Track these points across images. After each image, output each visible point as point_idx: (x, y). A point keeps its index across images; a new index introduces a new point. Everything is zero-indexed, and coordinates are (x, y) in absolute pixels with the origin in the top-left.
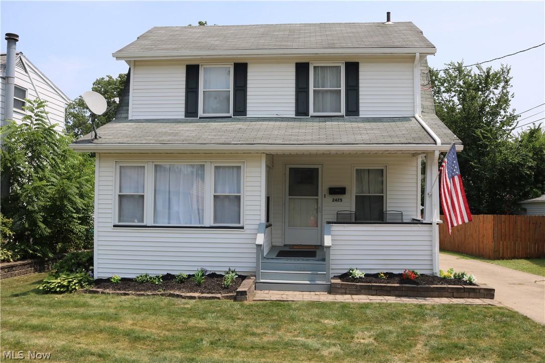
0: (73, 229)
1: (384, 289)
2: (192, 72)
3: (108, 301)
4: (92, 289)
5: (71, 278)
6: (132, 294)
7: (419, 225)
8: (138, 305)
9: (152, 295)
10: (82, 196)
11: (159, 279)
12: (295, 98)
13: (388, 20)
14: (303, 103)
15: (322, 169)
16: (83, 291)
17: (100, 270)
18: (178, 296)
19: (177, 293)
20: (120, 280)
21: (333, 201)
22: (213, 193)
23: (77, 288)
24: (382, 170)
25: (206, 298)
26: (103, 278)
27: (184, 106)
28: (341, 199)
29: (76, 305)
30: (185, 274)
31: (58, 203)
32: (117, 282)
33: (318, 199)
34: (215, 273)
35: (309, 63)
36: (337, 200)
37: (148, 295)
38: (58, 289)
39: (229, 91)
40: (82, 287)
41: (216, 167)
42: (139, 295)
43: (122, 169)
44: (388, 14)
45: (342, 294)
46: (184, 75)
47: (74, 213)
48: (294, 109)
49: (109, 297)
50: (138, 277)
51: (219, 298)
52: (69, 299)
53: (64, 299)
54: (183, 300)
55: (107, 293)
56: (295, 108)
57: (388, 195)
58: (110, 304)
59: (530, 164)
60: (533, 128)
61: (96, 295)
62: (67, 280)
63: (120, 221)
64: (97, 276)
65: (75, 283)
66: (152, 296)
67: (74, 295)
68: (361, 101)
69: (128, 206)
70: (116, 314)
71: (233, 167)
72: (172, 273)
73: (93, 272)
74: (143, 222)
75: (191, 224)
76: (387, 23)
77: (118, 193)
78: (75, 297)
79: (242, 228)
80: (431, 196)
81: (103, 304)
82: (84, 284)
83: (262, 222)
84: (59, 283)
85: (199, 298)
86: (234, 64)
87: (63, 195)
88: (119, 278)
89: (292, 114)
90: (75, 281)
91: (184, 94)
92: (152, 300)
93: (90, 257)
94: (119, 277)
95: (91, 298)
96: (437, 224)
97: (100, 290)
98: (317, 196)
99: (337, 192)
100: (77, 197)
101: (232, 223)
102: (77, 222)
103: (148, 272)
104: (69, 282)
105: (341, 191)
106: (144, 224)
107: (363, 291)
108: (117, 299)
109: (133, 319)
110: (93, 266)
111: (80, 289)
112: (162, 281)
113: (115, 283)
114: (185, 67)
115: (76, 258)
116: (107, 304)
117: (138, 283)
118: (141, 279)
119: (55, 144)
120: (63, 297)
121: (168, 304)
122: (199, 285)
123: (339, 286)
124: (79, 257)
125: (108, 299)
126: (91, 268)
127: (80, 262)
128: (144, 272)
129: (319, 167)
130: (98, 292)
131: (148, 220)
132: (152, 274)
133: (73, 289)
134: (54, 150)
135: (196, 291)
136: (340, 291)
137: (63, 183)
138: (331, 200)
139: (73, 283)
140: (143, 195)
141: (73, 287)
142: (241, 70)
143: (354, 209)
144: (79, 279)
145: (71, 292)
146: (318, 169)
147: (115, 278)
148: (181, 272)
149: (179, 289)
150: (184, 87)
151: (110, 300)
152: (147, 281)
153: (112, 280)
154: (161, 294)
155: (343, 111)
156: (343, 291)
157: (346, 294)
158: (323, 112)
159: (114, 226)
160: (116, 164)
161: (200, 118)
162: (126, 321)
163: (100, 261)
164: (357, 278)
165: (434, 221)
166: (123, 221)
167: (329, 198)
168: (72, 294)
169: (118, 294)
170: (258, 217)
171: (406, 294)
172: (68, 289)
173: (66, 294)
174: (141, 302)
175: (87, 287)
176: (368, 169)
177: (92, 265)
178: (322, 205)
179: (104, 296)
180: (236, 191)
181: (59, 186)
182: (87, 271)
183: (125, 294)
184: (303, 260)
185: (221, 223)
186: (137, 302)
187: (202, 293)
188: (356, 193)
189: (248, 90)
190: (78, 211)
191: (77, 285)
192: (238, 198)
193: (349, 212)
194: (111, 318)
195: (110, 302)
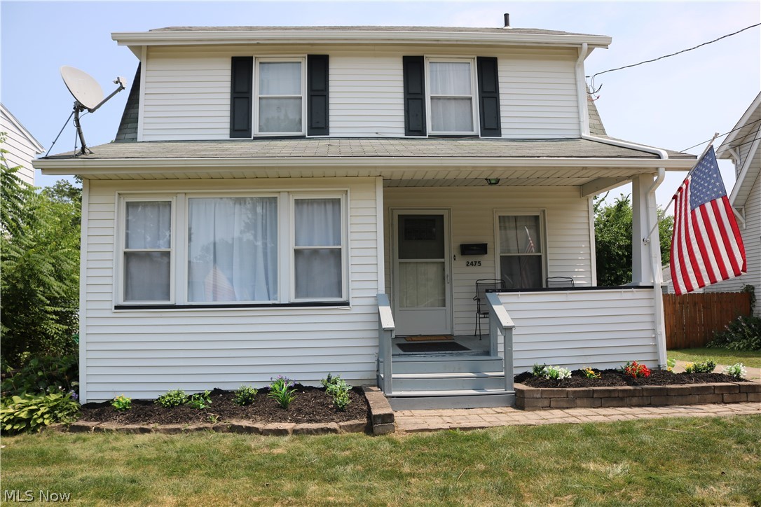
0: (46, 330)
1: (613, 395)
2: (242, 68)
3: (110, 446)
4: (76, 424)
5: (35, 405)
6: (157, 430)
7: (633, 289)
8: (175, 455)
9: (197, 429)
10: (60, 278)
11: (205, 399)
12: (403, 108)
13: (507, 23)
14: (417, 115)
15: (450, 216)
16: (58, 428)
17: (91, 388)
18: (249, 430)
19: (245, 423)
20: (129, 404)
21: (467, 265)
22: (293, 246)
23: (47, 422)
24: (537, 218)
25: (309, 432)
26: (97, 402)
27: (228, 120)
28: (479, 262)
29: (43, 459)
30: (252, 388)
31: (20, 286)
32: (125, 407)
33: (444, 263)
34: (300, 385)
35: (423, 57)
36: (474, 263)
37: (187, 431)
38: (9, 427)
39: (301, 98)
40: (57, 419)
41: (298, 202)
42: (169, 431)
43: (130, 209)
44: (506, 16)
45: (544, 408)
46: (229, 73)
47: (48, 305)
48: (402, 125)
49: (112, 437)
50: (163, 398)
51: (334, 431)
52: (30, 447)
53: (18, 447)
54: (263, 438)
55: (107, 430)
56: (404, 123)
57: (548, 255)
58: (115, 454)
59: (622, 243)
60: (621, 200)
61: (84, 435)
62: (26, 409)
63: (126, 298)
64: (84, 398)
65: (43, 414)
66: (196, 433)
67: (39, 436)
68: (502, 114)
69: (142, 272)
70: (133, 481)
71: (325, 202)
72: (224, 387)
73: (77, 392)
74: (169, 299)
75: (254, 300)
76: (506, 28)
77: (123, 249)
78: (41, 441)
79: (347, 304)
80: (648, 243)
81: (100, 455)
82: (60, 415)
83: (380, 293)
84: (12, 414)
85: (295, 432)
86: (308, 56)
87: (29, 273)
88: (128, 401)
89: (401, 132)
90: (43, 410)
91: (229, 102)
92: (199, 441)
93: (72, 365)
94: (128, 398)
95: (75, 442)
96: (662, 287)
97: (92, 424)
98: (443, 257)
99: (474, 250)
100: (52, 279)
101: (324, 296)
102: (52, 319)
103: (182, 388)
104: (32, 412)
105: (481, 249)
106: (171, 302)
107: (578, 402)
108: (126, 442)
109: (175, 491)
110: (78, 381)
111: (53, 425)
112: (210, 402)
113: (120, 409)
114: (229, 61)
115: (47, 368)
116: (108, 455)
117: (164, 407)
118: (169, 401)
119: (16, 197)
120: (17, 442)
121: (236, 447)
122: (284, 406)
123: (539, 396)
124: (51, 365)
125: (108, 442)
126: (74, 384)
127: (54, 374)
128: (173, 389)
129: (445, 213)
130: (87, 429)
131: (179, 294)
132: (188, 390)
133: (38, 425)
134: (14, 206)
135: (284, 419)
136: (540, 405)
137: (29, 256)
138: (465, 263)
139: (39, 413)
140: (169, 252)
141: (39, 421)
142: (318, 66)
143: (498, 277)
144: (51, 405)
145: (34, 431)
146: (442, 216)
147: (121, 400)
148: (245, 384)
149: (247, 417)
150: (229, 90)
151: (114, 444)
152: (181, 404)
153: (115, 405)
154: (213, 428)
155: (477, 130)
156: (546, 403)
157: (550, 407)
158: (445, 130)
159: (117, 308)
160: (119, 198)
161: (256, 139)
162: (160, 498)
163: (91, 371)
164: (561, 380)
165: (657, 282)
166: (133, 299)
167: (461, 261)
168: (34, 435)
169: (128, 431)
170: (373, 285)
171: (649, 402)
172: (28, 426)
173: (25, 434)
174: (179, 445)
175: (67, 420)
176: (515, 216)
177: (77, 378)
178: (451, 272)
179: (100, 438)
180: (331, 241)
181: (22, 261)
182: (67, 391)
183: (143, 431)
184: (452, 355)
185: (307, 296)
186: (171, 446)
187: (298, 422)
188: (501, 253)
189: (331, 95)
190: (54, 301)
191: (46, 416)
192: (337, 254)
193: (493, 281)
194: (122, 491)
195: (113, 449)
